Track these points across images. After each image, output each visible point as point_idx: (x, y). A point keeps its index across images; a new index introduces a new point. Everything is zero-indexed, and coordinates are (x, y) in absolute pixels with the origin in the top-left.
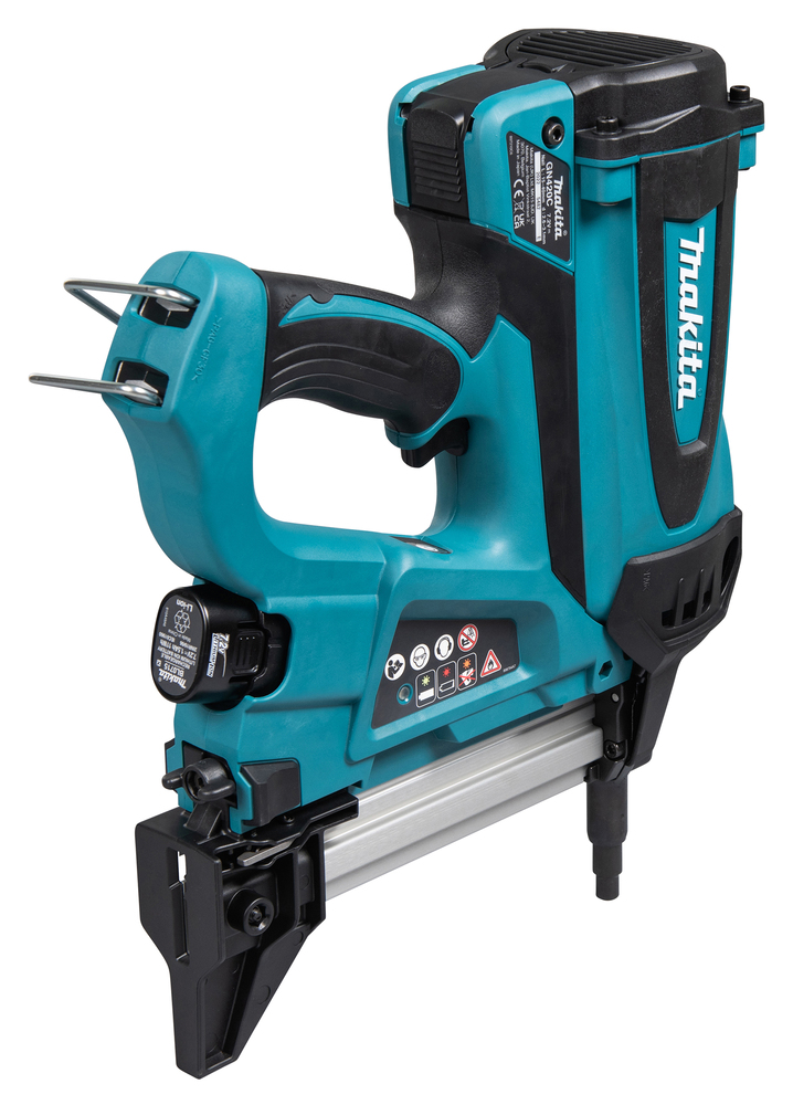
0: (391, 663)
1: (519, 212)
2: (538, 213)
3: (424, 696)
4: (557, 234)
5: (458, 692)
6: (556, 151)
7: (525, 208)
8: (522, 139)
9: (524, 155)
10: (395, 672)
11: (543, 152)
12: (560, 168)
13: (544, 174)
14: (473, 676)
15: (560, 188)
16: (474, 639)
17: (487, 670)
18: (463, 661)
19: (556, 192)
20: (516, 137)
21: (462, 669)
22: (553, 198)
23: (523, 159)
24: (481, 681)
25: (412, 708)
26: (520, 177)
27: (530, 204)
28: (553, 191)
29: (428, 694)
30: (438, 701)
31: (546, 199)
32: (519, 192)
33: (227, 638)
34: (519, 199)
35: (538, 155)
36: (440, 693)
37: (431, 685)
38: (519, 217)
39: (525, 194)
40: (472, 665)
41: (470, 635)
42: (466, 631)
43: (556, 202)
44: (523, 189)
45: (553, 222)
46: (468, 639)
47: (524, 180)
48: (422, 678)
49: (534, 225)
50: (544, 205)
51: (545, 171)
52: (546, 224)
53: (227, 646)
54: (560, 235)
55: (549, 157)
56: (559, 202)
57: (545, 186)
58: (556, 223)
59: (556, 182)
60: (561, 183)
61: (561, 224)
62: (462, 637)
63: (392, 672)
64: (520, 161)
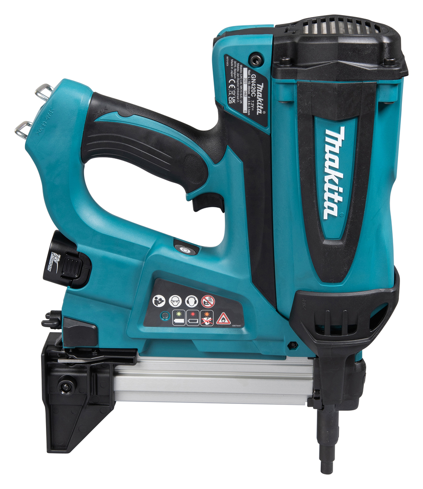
0: (156, 298)
1: (232, 96)
2: (245, 99)
3: (177, 321)
4: (258, 112)
5: (200, 326)
6: (257, 70)
7: (236, 94)
8: (235, 60)
9: (236, 68)
10: (159, 303)
11: (249, 69)
12: (260, 79)
13: (250, 79)
14: (212, 321)
15: (261, 89)
16: (212, 303)
17: (220, 321)
18: (205, 312)
19: (258, 90)
20: (230, 58)
21: (203, 316)
22: (256, 93)
23: (235, 70)
24: (216, 326)
25: (169, 324)
26: (233, 78)
27: (239, 93)
28: (256, 89)
29: (182, 321)
30: (186, 326)
31: (251, 93)
32: (232, 85)
33: (59, 256)
34: (232, 89)
35: (245, 70)
36: (188, 323)
37: (182, 317)
38: (232, 98)
39: (236, 87)
40: (210, 316)
41: (209, 301)
42: (207, 298)
43: (258, 96)
44: (235, 84)
45: (256, 105)
46: (208, 302)
47: (236, 80)
48: (177, 311)
49: (242, 104)
50: (248, 95)
51: (251, 78)
52: (250, 105)
53: (59, 260)
54: (261, 113)
55: (253, 72)
56: (261, 96)
57: (250, 85)
58: (258, 106)
59: (258, 85)
60: (262, 86)
61: (262, 108)
62: (204, 300)
63: (156, 302)
64: (233, 70)
